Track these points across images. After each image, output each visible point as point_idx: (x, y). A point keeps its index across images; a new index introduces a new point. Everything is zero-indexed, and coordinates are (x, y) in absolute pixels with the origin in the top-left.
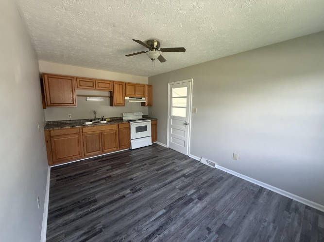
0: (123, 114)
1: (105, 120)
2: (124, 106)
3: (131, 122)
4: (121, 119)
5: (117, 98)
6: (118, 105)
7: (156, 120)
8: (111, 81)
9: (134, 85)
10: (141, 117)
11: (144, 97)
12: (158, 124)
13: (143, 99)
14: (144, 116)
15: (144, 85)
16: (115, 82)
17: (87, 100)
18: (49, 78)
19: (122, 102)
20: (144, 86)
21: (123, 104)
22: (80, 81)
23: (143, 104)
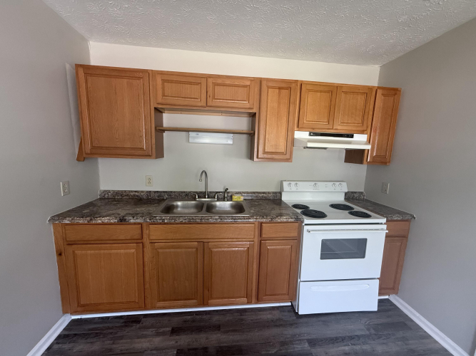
0: (285, 184)
1: (231, 199)
2: (289, 160)
3: (307, 221)
4: (274, 200)
5: (271, 137)
6: (272, 157)
7: (407, 219)
8: (253, 80)
9: (332, 91)
10: (340, 199)
11: (362, 132)
12: (410, 236)
13: (357, 137)
14: (349, 196)
15: (370, 88)
16: (268, 80)
17: (191, 140)
18: (89, 78)
19: (282, 148)
20: (367, 92)
21: (286, 156)
22: (164, 81)
23: (354, 156)
